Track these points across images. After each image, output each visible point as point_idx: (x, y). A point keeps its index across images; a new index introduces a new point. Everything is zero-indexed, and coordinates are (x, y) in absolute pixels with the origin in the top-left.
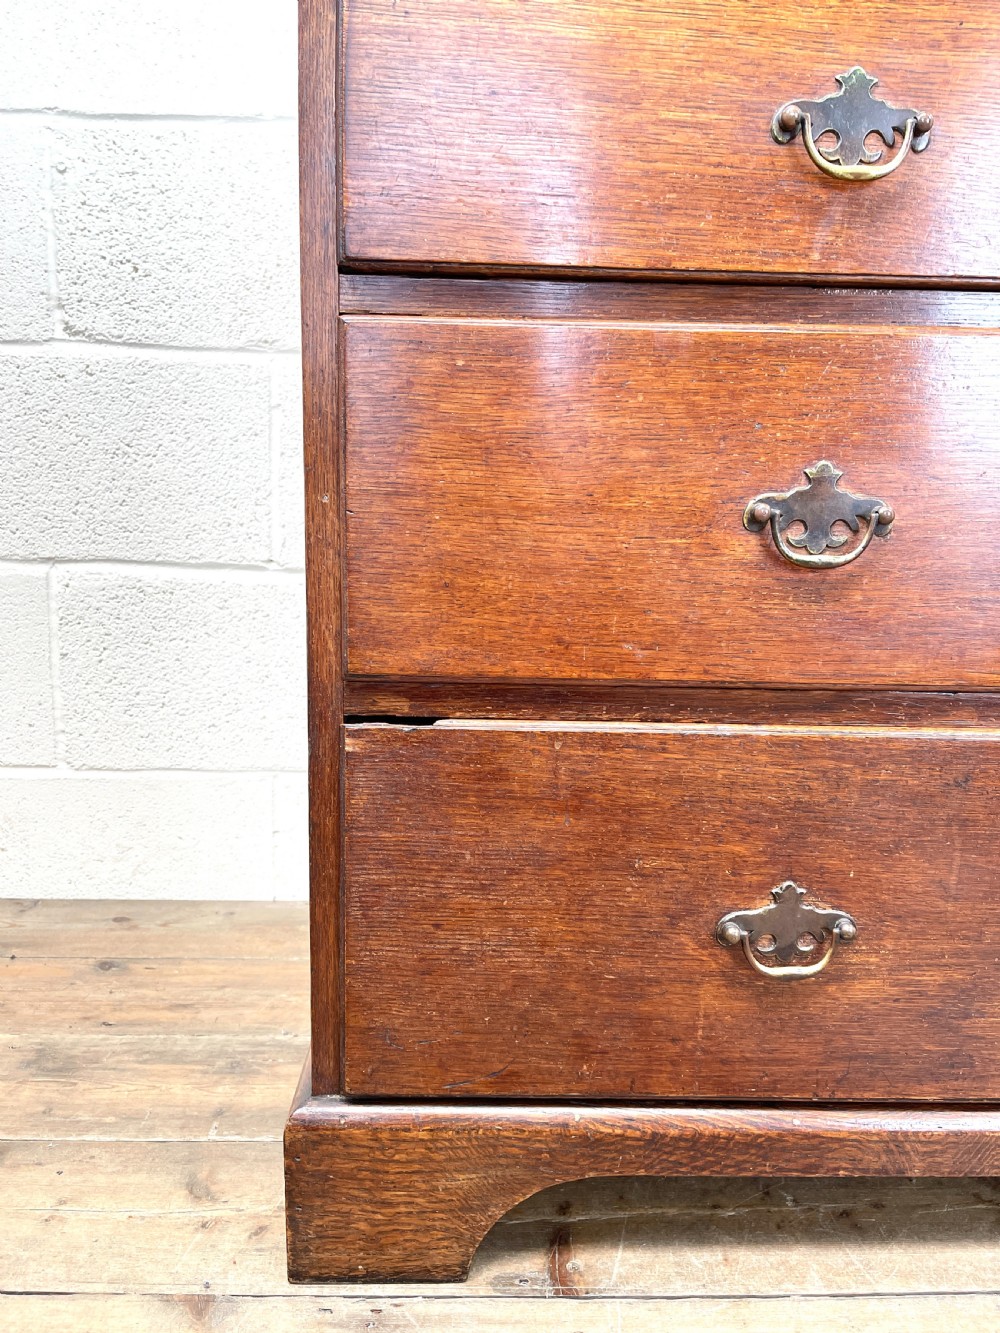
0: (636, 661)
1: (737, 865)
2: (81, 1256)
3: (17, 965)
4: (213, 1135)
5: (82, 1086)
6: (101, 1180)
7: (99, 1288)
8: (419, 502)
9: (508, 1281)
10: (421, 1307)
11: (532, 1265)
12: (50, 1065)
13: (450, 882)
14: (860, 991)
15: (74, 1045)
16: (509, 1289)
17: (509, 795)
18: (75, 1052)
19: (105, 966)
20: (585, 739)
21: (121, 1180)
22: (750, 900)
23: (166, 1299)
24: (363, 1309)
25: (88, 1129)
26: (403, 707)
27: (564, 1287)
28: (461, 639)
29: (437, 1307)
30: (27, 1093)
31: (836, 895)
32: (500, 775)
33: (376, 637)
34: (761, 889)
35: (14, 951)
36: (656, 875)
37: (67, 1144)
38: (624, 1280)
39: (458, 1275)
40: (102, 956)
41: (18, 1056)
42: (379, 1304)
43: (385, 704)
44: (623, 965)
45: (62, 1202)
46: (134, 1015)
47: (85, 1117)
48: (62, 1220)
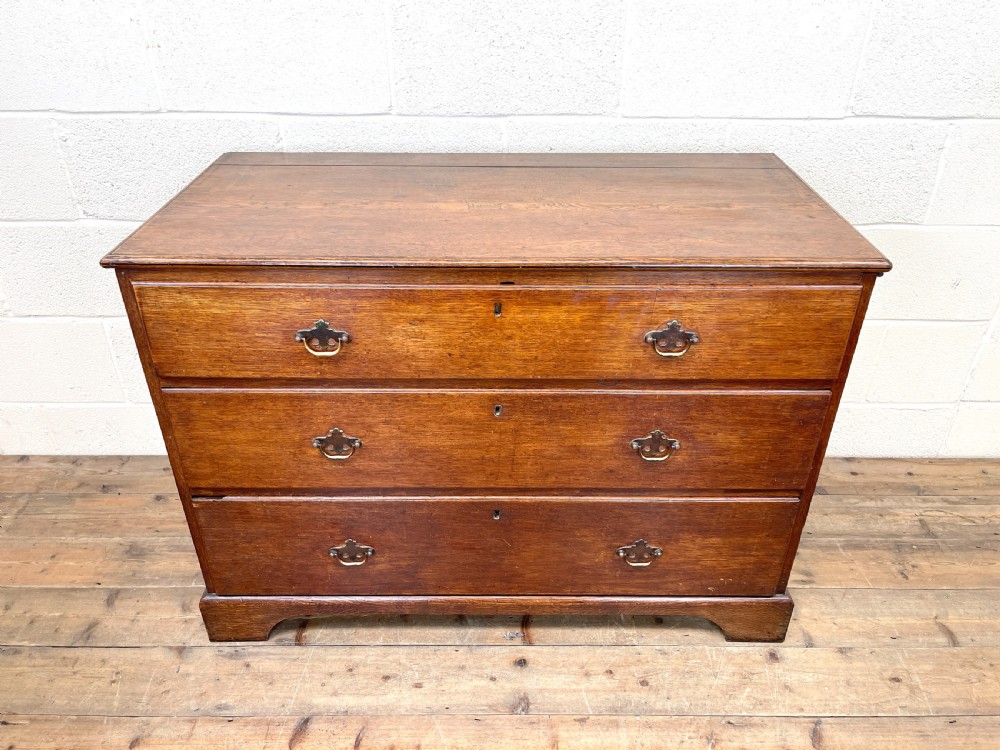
0: (284, 483)
1: (332, 535)
2: (144, 634)
3: (121, 499)
4: (193, 585)
5: (147, 563)
6: (152, 604)
7: (149, 645)
8: (201, 441)
9: (281, 640)
10: (251, 650)
11: (291, 635)
12: (134, 553)
13: (237, 540)
14: (380, 567)
15: (144, 542)
16: (281, 643)
17: (251, 518)
18: (144, 546)
19: (158, 498)
20: (273, 503)
21: (159, 604)
22: (338, 544)
23: (170, 648)
24: (232, 650)
25: (148, 582)
26: (211, 493)
27: (299, 642)
28: (224, 477)
29: (256, 649)
30: (126, 566)
31: (365, 542)
32: (247, 512)
33: (195, 477)
34: (341, 542)
35: (120, 490)
36: (307, 538)
37: (140, 589)
38: (319, 640)
39: (265, 639)
40: (157, 492)
41: (122, 549)
42: (238, 649)
43: (204, 493)
44: (301, 561)
45: (138, 613)
46: (169, 526)
47: (147, 577)
48: (138, 621)
